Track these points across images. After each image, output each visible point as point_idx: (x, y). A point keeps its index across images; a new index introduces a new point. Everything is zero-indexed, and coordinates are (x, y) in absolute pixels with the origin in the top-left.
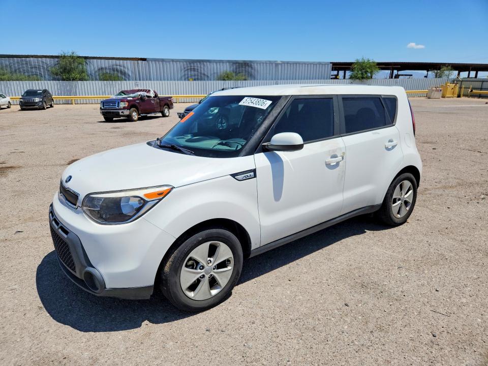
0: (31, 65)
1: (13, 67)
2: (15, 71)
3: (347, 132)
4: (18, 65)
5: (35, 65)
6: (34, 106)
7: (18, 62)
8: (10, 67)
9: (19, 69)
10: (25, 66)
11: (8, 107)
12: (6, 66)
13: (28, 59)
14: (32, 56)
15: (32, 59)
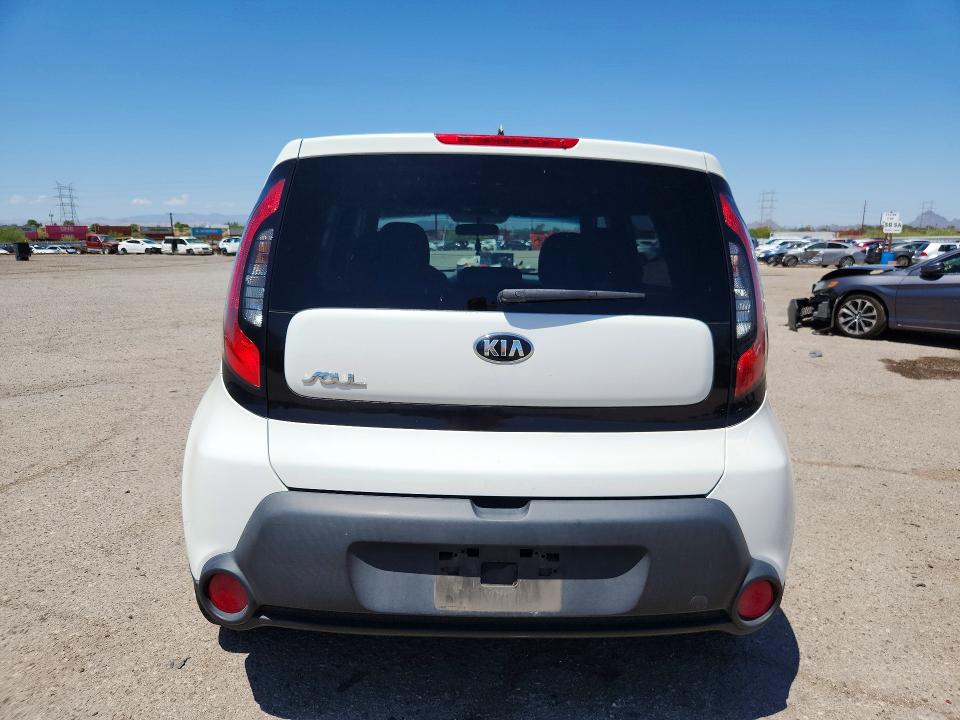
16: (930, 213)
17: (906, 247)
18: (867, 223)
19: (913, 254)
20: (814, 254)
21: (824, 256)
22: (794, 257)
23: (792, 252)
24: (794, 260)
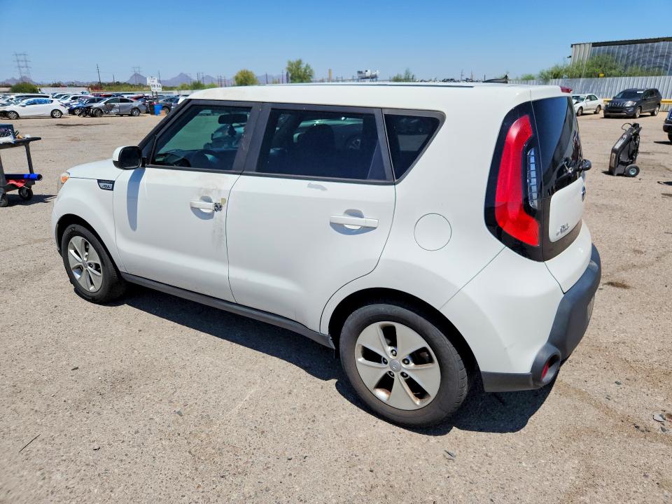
0: (657, 52)
1: (631, 57)
2: (633, 62)
3: (258, 170)
4: (639, 55)
5: (662, 52)
6: (621, 112)
7: (640, 50)
8: (628, 57)
9: (639, 59)
10: (648, 55)
11: (595, 113)
12: (623, 56)
13: (656, 44)
14: (664, 40)
15: (662, 43)
16: (136, 75)
17: (167, 100)
18: (103, 81)
19: (171, 105)
20: (112, 107)
21: (119, 108)
22: (99, 109)
23: (96, 105)
24: (100, 112)
